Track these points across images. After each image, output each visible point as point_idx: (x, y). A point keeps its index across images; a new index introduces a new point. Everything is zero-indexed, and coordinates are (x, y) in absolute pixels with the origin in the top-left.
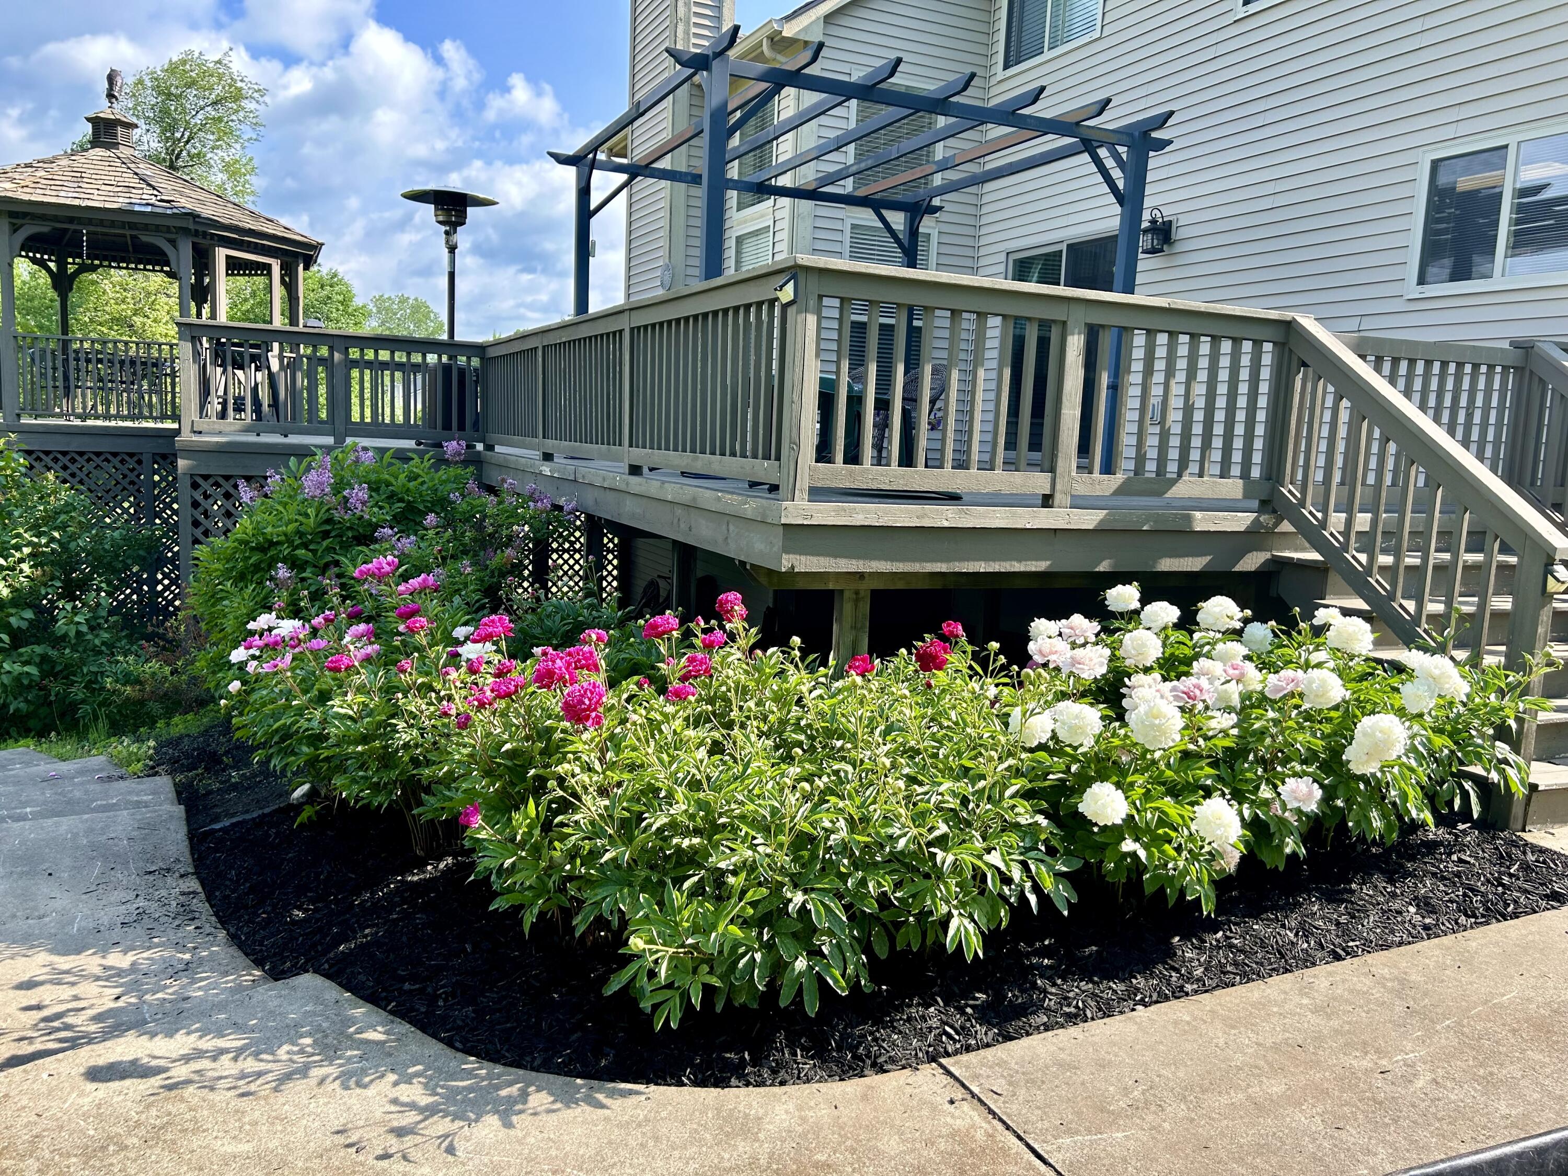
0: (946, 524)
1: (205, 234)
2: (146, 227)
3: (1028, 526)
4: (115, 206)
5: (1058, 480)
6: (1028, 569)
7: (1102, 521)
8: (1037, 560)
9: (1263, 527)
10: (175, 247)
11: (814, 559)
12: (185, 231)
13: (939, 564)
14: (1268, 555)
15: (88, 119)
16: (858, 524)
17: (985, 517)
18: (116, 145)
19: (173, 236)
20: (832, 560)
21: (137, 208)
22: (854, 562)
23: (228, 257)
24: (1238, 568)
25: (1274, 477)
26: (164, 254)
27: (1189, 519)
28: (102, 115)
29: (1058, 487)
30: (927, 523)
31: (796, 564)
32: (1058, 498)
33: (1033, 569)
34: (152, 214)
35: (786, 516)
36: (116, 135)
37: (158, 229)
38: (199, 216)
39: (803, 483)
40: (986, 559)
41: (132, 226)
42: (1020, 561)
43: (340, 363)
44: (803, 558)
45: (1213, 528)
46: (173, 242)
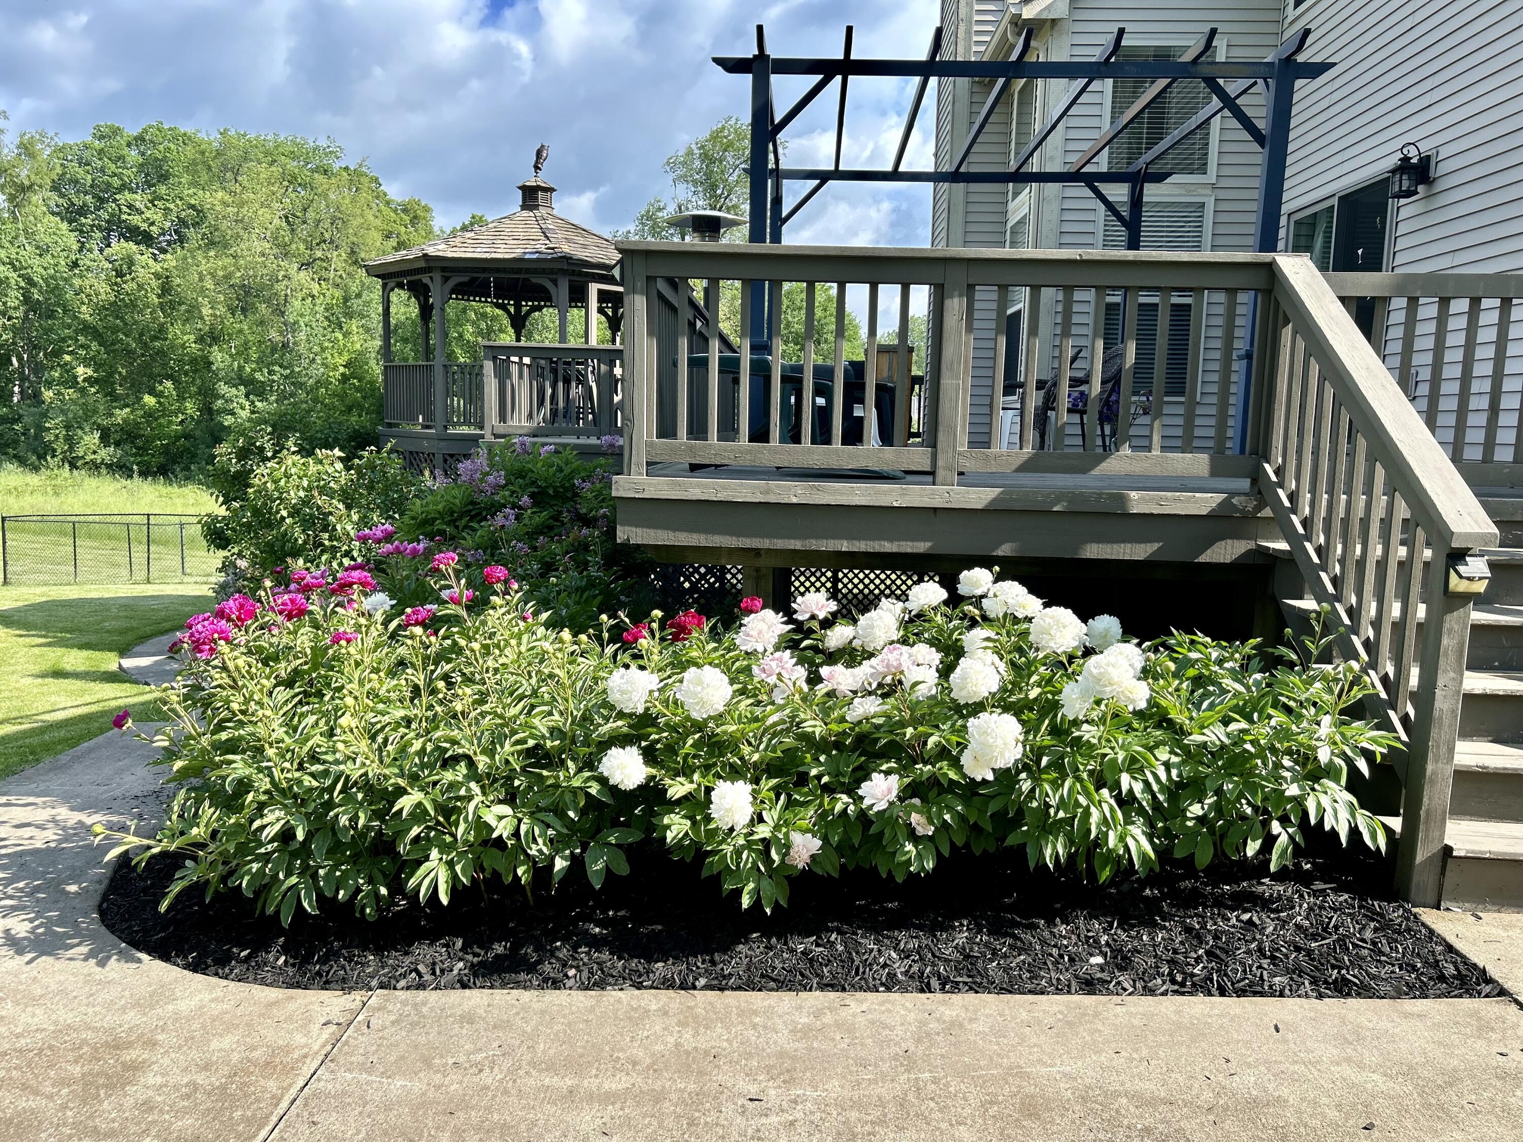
0: (795, 500)
1: (581, 274)
2: (536, 271)
3: (895, 504)
4: (512, 256)
5: (939, 456)
6: (902, 550)
7: (994, 501)
8: (913, 541)
9: (1238, 510)
10: (556, 285)
11: (652, 532)
12: (564, 272)
13: (792, 541)
14: (1251, 545)
15: (519, 188)
16: (694, 498)
17: (842, 494)
18: (536, 207)
19: (554, 276)
20: (671, 534)
21: (527, 256)
22: (695, 536)
23: (600, 292)
24: (1203, 558)
25: (1260, 452)
26: (548, 291)
27: (1122, 499)
28: (527, 184)
29: (940, 463)
30: (772, 499)
31: (633, 535)
32: (941, 474)
33: (909, 550)
34: (537, 260)
35: (617, 489)
36: (537, 198)
37: (543, 272)
38: (571, 258)
39: (640, 456)
40: (850, 537)
41: (528, 271)
42: (891, 540)
43: (605, 374)
44: (639, 530)
45: (1156, 511)
46: (555, 282)
